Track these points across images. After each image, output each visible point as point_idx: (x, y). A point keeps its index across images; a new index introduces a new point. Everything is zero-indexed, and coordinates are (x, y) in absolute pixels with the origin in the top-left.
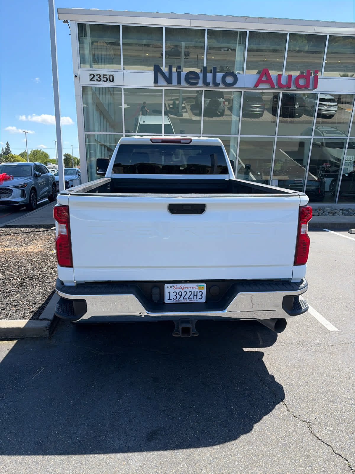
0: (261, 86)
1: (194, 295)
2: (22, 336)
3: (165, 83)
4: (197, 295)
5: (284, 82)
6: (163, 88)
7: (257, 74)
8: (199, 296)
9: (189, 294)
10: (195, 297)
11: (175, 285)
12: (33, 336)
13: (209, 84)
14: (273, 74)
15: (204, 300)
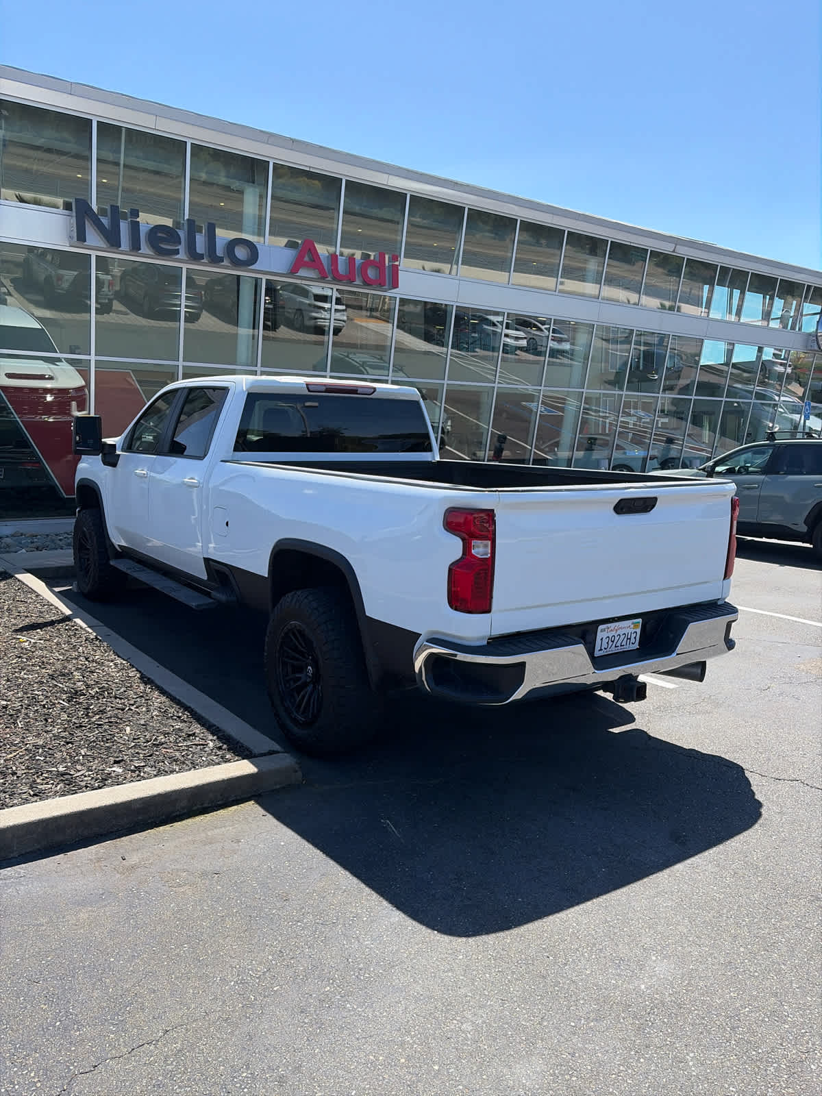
0: (302, 273)
1: (627, 639)
2: (255, 791)
3: (101, 243)
4: (630, 639)
5: (342, 268)
6: (94, 254)
7: (286, 246)
8: (633, 640)
9: (622, 637)
10: (629, 641)
11: (609, 625)
12: (275, 787)
13: (201, 257)
14: (322, 250)
15: (636, 646)
